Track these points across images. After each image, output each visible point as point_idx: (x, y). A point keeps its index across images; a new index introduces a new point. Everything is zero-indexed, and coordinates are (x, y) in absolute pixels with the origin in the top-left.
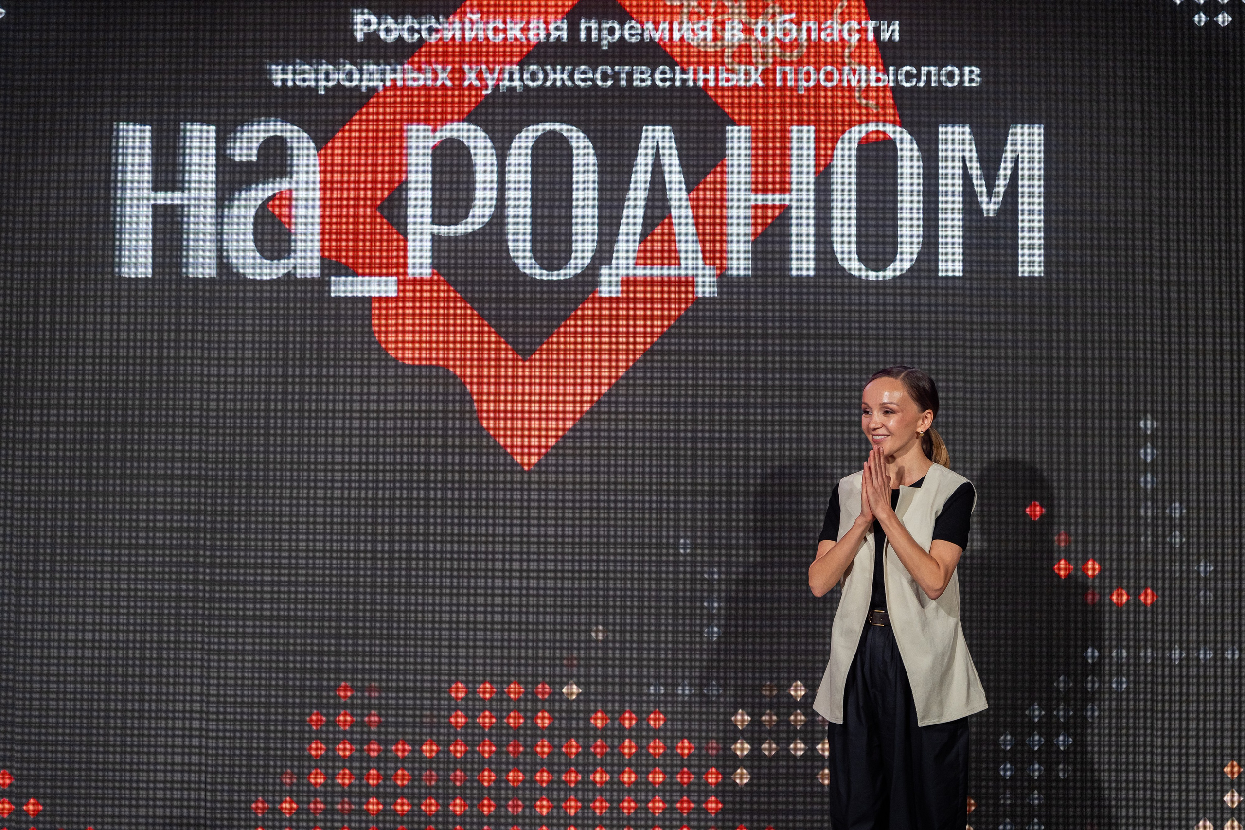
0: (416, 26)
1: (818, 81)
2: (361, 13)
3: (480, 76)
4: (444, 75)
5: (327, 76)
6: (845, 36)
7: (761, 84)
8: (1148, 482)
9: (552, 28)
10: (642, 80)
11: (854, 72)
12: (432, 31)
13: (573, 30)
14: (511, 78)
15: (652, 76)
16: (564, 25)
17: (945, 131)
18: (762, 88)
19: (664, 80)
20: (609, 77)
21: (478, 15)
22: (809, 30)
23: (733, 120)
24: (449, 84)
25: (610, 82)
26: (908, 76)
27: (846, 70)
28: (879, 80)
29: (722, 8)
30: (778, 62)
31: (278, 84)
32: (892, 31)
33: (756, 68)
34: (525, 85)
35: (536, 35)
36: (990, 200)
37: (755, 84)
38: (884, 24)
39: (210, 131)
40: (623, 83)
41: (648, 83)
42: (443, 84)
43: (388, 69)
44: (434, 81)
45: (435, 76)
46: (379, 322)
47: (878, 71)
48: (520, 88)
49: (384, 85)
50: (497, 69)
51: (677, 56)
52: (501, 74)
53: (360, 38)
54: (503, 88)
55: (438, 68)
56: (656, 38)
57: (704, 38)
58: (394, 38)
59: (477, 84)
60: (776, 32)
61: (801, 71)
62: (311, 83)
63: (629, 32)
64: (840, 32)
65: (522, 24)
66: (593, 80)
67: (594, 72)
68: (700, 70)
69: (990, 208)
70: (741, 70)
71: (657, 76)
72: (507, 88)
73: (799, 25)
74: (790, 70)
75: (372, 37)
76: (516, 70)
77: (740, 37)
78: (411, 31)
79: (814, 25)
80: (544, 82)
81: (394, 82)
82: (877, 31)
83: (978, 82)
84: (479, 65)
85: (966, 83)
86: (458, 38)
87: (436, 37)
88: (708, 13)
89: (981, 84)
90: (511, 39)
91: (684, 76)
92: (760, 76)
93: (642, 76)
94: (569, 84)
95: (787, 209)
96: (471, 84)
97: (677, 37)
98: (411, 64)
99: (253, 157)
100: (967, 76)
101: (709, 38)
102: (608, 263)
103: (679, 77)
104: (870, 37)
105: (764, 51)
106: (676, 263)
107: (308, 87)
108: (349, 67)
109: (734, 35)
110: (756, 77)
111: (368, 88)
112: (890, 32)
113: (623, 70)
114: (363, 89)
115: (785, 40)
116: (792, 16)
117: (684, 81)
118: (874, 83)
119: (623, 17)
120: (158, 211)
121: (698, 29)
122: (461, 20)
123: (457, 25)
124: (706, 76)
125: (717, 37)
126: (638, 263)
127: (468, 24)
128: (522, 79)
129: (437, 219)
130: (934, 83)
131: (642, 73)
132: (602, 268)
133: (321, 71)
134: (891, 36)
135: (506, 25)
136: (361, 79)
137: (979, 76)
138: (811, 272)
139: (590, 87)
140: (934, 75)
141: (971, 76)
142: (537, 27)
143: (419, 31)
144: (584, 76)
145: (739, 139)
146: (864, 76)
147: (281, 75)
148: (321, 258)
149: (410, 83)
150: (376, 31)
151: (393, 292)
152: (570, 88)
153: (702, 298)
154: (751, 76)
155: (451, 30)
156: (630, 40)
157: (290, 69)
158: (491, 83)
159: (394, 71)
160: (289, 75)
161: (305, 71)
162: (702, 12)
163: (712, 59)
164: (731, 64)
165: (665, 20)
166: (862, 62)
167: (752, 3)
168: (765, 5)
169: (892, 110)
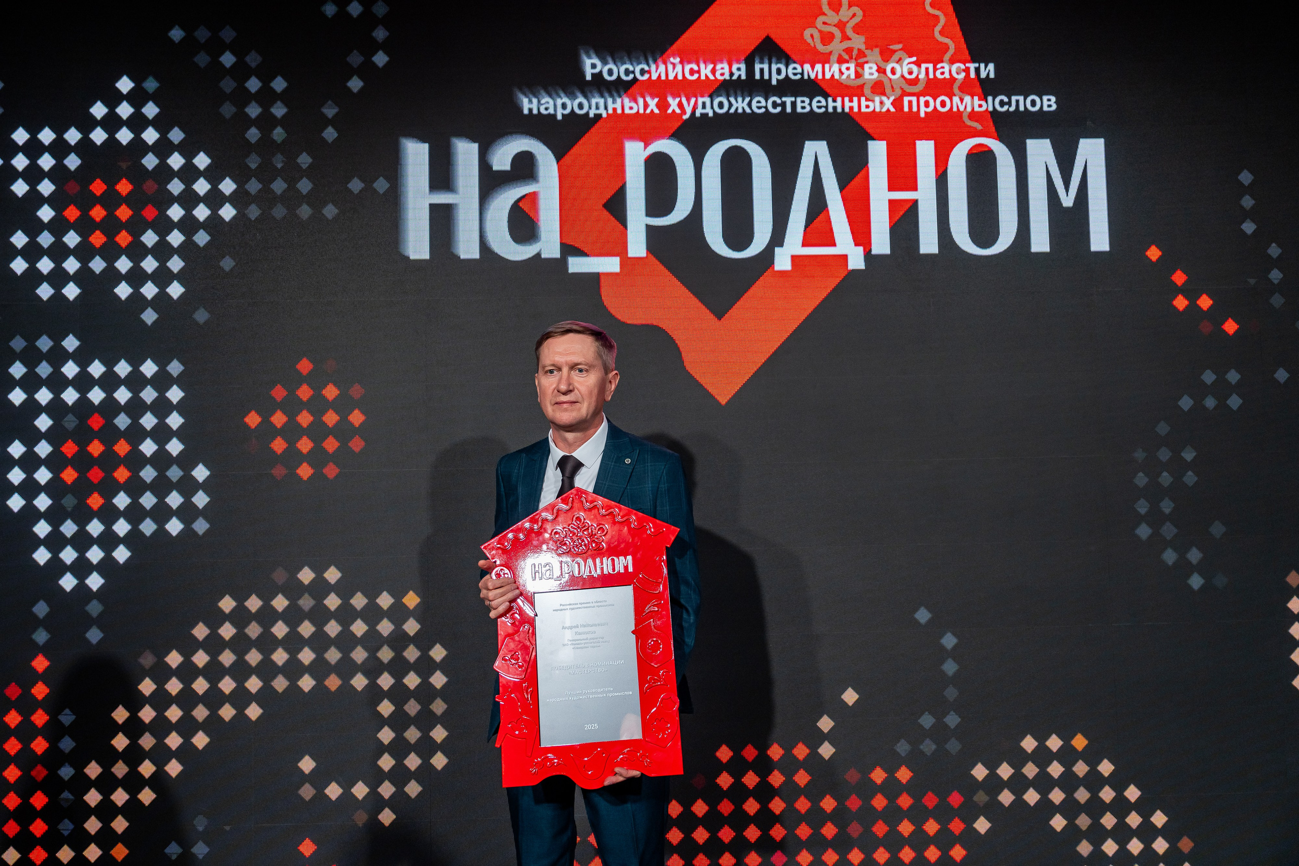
0: (631, 68)
1: (935, 107)
2: (589, 57)
3: (680, 105)
4: (653, 103)
5: (564, 106)
6: (954, 74)
7: (892, 110)
9: (734, 69)
10: (803, 108)
11: (962, 100)
12: (643, 72)
13: (750, 71)
14: (704, 107)
15: (810, 104)
16: (743, 66)
17: (1031, 144)
18: (894, 112)
19: (819, 107)
20: (779, 105)
21: (678, 60)
22: (927, 69)
23: (872, 137)
24: (656, 111)
25: (779, 109)
26: (1002, 103)
27: (956, 99)
28: (980, 106)
29: (861, 54)
30: (905, 93)
31: (526, 112)
32: (989, 70)
33: (888, 98)
34: (714, 112)
35: (722, 74)
36: (1067, 195)
37: (888, 110)
38: (982, 66)
39: (475, 147)
40: (789, 110)
41: (808, 109)
42: (652, 111)
43: (610, 100)
44: (645, 109)
45: (646, 106)
46: (606, 289)
47: (979, 100)
48: (711, 114)
49: (607, 114)
51: (828, 91)
52: (696, 103)
53: (589, 77)
54: (698, 114)
55: (648, 99)
56: (813, 76)
57: (849, 76)
58: (614, 77)
59: (678, 111)
60: (902, 71)
61: (922, 100)
62: (551, 111)
63: (792, 71)
64: (950, 71)
65: (711, 66)
66: (766, 107)
67: (766, 101)
68: (847, 99)
69: (1068, 201)
70: (877, 99)
71: (814, 104)
72: (701, 114)
73: (919, 66)
74: (914, 99)
75: (598, 77)
76: (707, 100)
77: (876, 75)
78: (627, 72)
79: (931, 66)
80: (730, 108)
81: (615, 110)
82: (977, 70)
83: (1054, 107)
84: (680, 97)
85: (1045, 108)
86: (663, 77)
87: (646, 76)
88: (851, 58)
89: (1056, 109)
90: (703, 77)
91: (835, 104)
92: (892, 104)
93: (803, 105)
94: (748, 110)
95: (915, 202)
96: (674, 111)
97: (828, 76)
98: (628, 97)
99: (508, 167)
100: (1046, 103)
101: (853, 76)
102: (781, 245)
103: (831, 104)
104: (973, 75)
105: (895, 86)
106: (834, 245)
107: (549, 114)
108: (581, 99)
109: (872, 74)
110: (888, 105)
111: (595, 115)
112: (987, 71)
113: (788, 100)
114: (591, 115)
115: (908, 77)
116: (914, 59)
117: (835, 108)
118: (977, 109)
119: (788, 60)
120: (433, 208)
121: (844, 69)
122: (665, 63)
123: (662, 68)
124: (851, 104)
125: (858, 75)
126: (804, 244)
127: (670, 67)
128: (712, 107)
129: (650, 213)
130: (1022, 108)
131: (803, 102)
132: (777, 250)
133: (559, 102)
134: (988, 74)
135: (699, 66)
136: (590, 108)
137: (1055, 102)
138: (934, 249)
139: (765, 112)
140: (1021, 102)
141: (1049, 103)
142: (722, 68)
143: (633, 72)
144: (759, 104)
145: (878, 151)
146: (970, 104)
147: (528, 104)
148: (561, 243)
149: (627, 111)
150: (601, 72)
151: (617, 269)
152: (749, 114)
153: (853, 271)
154: (885, 104)
155: (657, 71)
156: (793, 77)
157: (535, 101)
158: (689, 110)
159: (614, 102)
160: (534, 104)
161: (547, 102)
162: (846, 57)
163: (856, 91)
164: (870, 95)
165: (819, 62)
166: (967, 93)
167: (883, 49)
168: (893, 51)
169: (990, 129)
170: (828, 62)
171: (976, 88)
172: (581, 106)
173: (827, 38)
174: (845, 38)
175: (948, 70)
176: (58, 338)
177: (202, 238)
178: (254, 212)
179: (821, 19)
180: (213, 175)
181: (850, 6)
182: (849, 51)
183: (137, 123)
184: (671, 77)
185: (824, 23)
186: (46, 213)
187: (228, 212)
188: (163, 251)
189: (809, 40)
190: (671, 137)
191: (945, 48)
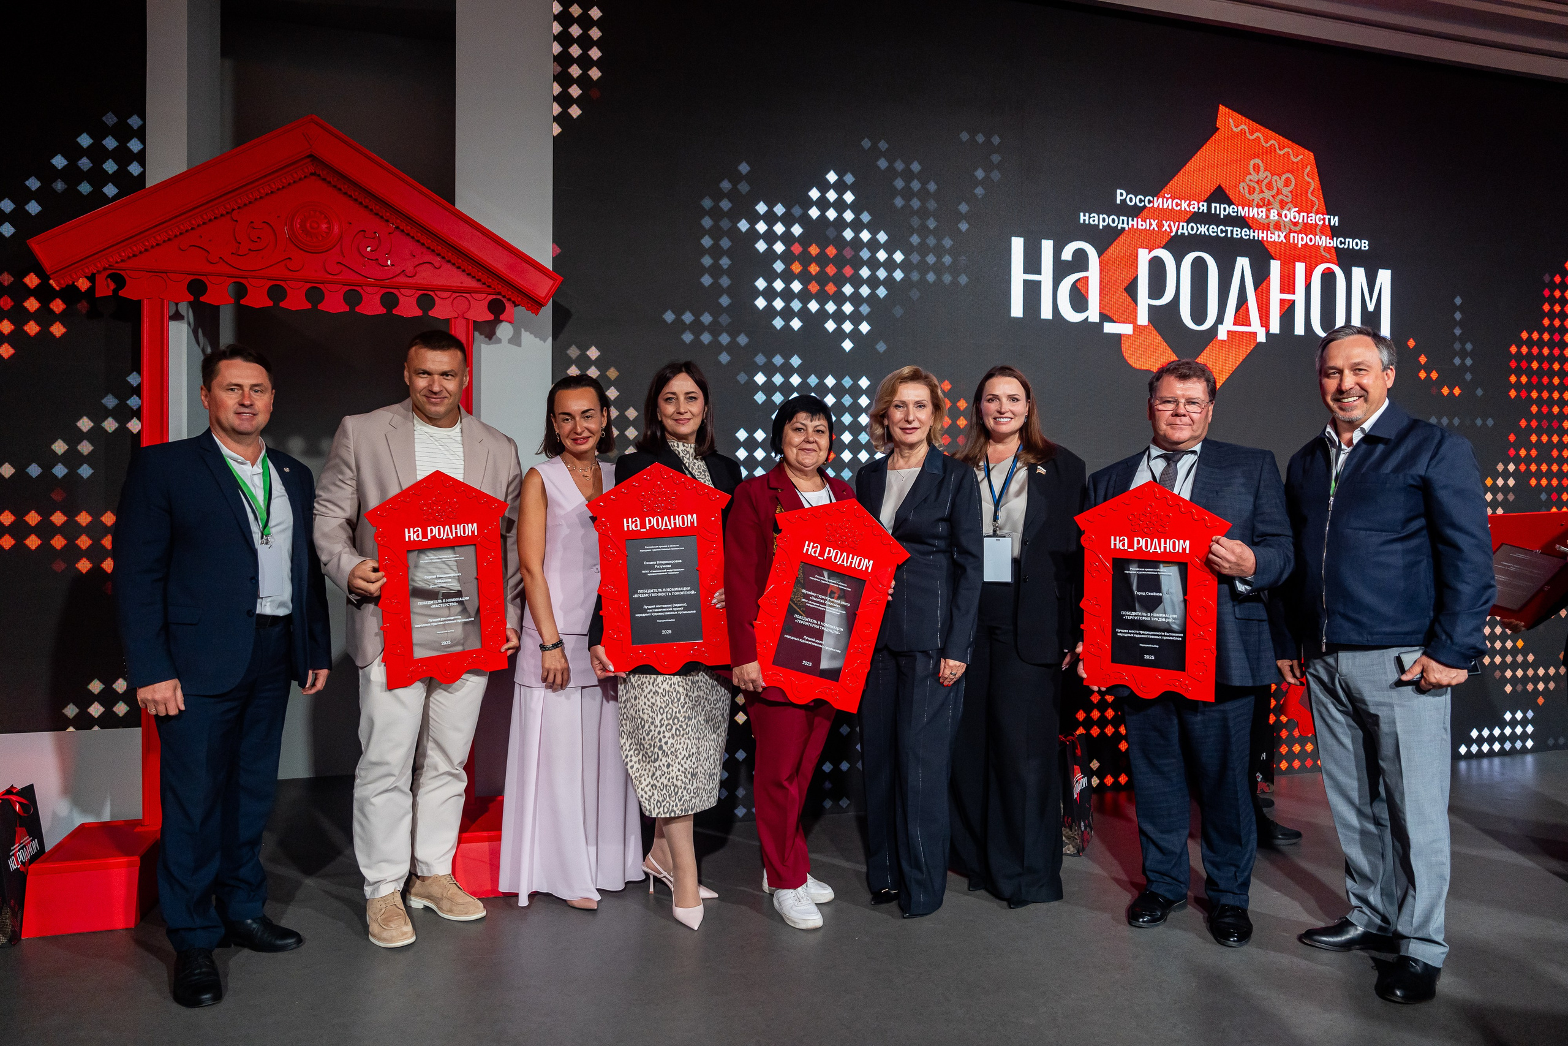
0: (1143, 198)
1: (1307, 242)
2: (1120, 190)
4: (1154, 223)
5: (1104, 220)
6: (1318, 222)
7: (1284, 241)
9: (1201, 206)
10: (1237, 235)
11: (1321, 238)
12: (1150, 202)
13: (1209, 208)
14: (1183, 229)
15: (1241, 233)
16: (1205, 204)
17: (1354, 270)
18: (1285, 243)
19: (1246, 235)
21: (1170, 196)
23: (1273, 258)
24: (1156, 229)
25: (1224, 234)
26: (1341, 243)
27: (1317, 237)
28: (1330, 243)
29: (1269, 203)
30: (1291, 231)
31: (1082, 221)
33: (1282, 233)
34: (1189, 233)
35: (1194, 208)
36: (1371, 305)
37: (1282, 241)
38: (1332, 217)
39: (1051, 244)
40: (1229, 235)
41: (1239, 236)
42: (1154, 228)
43: (1130, 219)
45: (1151, 225)
46: (1125, 345)
47: (1330, 239)
48: (1186, 234)
49: (1128, 227)
50: (1177, 223)
51: (1251, 225)
52: (1178, 226)
53: (1118, 202)
54: (1179, 233)
56: (1243, 215)
57: (1262, 216)
58: (1133, 203)
59: (1168, 230)
60: (1291, 216)
61: (1300, 236)
62: (1096, 222)
63: (1231, 210)
65: (1188, 202)
66: (1217, 232)
68: (1260, 231)
69: (1371, 308)
70: (1276, 233)
71: (1243, 233)
72: (1182, 233)
73: (1299, 214)
75: (1124, 201)
76: (1185, 224)
77: (1277, 217)
79: (1305, 214)
80: (1197, 231)
81: (1133, 225)
82: (1329, 220)
83: (1367, 248)
84: (1169, 221)
86: (1161, 206)
87: (1151, 205)
88: (1264, 205)
89: (1369, 249)
90: (1183, 209)
91: (1254, 234)
92: (1284, 237)
93: (1237, 233)
94: (1207, 233)
95: (1293, 302)
96: (1166, 229)
97: (1251, 215)
98: (1140, 217)
99: (1069, 258)
100: (1363, 245)
101: (1264, 217)
102: (1222, 323)
103: (1252, 234)
104: (1327, 223)
105: (1286, 226)
107: (1095, 225)
108: (1113, 217)
109: (1274, 217)
110: (1282, 238)
111: (1121, 228)
112: (1334, 221)
113: (1229, 229)
114: (1119, 228)
115: (1294, 220)
116: (1297, 209)
117: (1254, 237)
118: (1328, 245)
119: (1230, 203)
120: (1025, 282)
121: (1260, 212)
122: (1163, 197)
124: (1263, 235)
125: (1267, 217)
126: (1235, 324)
127: (1165, 200)
128: (1187, 230)
129: (1151, 297)
130: (1351, 247)
131: (1237, 231)
132: (1219, 326)
133: (1101, 217)
134: (1335, 223)
135: (1181, 201)
136: (1119, 222)
137: (1367, 245)
138: (1302, 333)
139: (1215, 236)
140: (1352, 243)
141: (1364, 245)
142: (1194, 204)
143: (1144, 201)
144: (1213, 230)
145: (1275, 266)
146: (1324, 241)
147: (1083, 218)
148: (1100, 313)
149: (1140, 227)
150: (1125, 199)
151: (1131, 332)
152: (1207, 236)
153: (1260, 342)
154: (1280, 237)
155: (1158, 202)
156: (1232, 214)
157: (1087, 214)
158: (1174, 230)
159: (1133, 220)
160: (1087, 218)
161: (1094, 217)
162: (1261, 204)
163: (1265, 227)
164: (1273, 230)
165: (1247, 206)
166: (1324, 234)
167: (1281, 201)
168: (1287, 203)
169: (1334, 258)
170: (1252, 206)
171: (1328, 231)
172: (1113, 221)
173: (1252, 191)
174: (1262, 191)
175: (1315, 219)
176: (787, 357)
177: (882, 292)
178: (915, 276)
179: (1249, 177)
180: (890, 248)
181: (1265, 171)
182: (1263, 200)
183: (840, 206)
184: (1165, 207)
185: (1251, 180)
186: (779, 266)
187: (898, 275)
188: (856, 299)
189: (1242, 190)
190: (1164, 247)
191: (1313, 203)
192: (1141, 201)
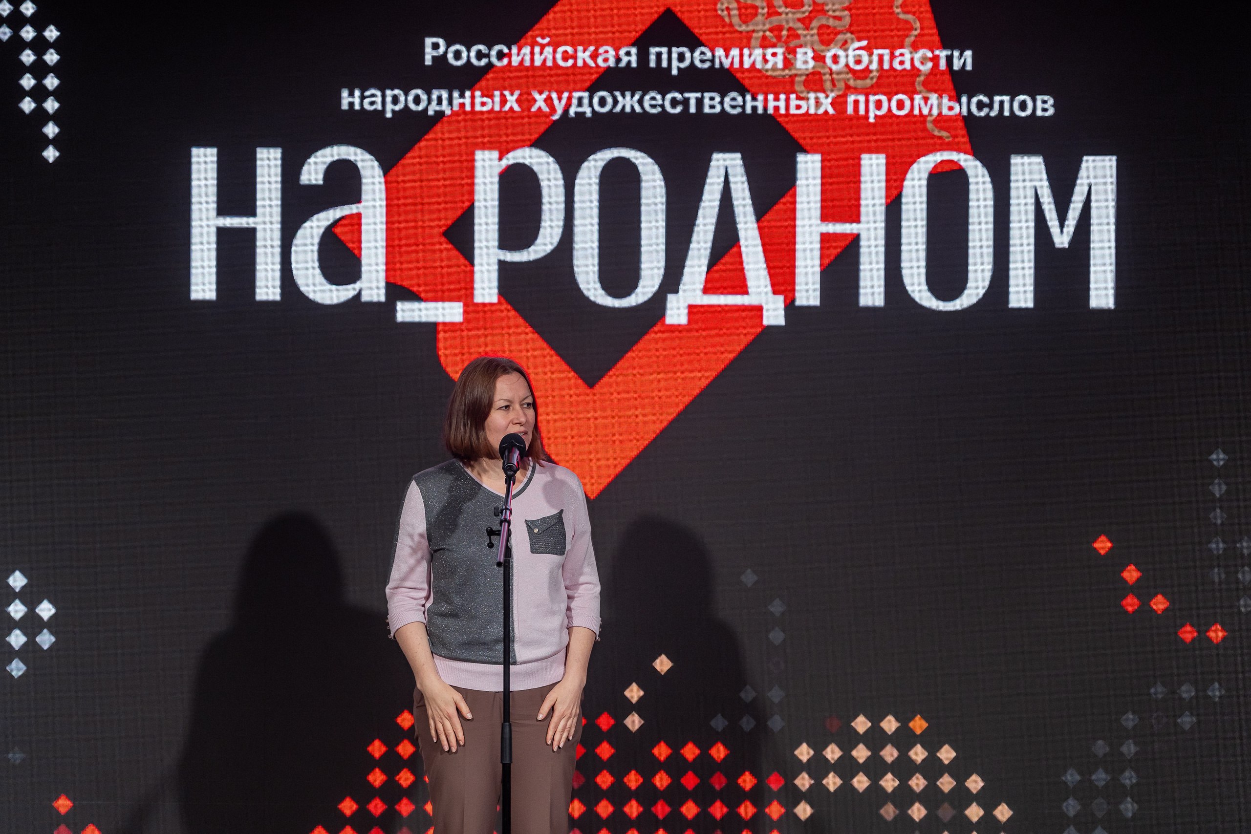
0: (485, 50)
1: (889, 108)
2: (430, 37)
4: (512, 101)
5: (395, 100)
6: (918, 64)
7: (831, 111)
8: (1218, 516)
9: (622, 54)
10: (712, 107)
11: (926, 100)
12: (500, 56)
13: (643, 57)
14: (580, 103)
15: (722, 103)
16: (634, 50)
17: (1017, 162)
18: (833, 115)
19: (733, 107)
20: (679, 103)
22: (881, 57)
23: (803, 148)
24: (517, 108)
25: (679, 108)
26: (980, 106)
28: (951, 108)
29: (793, 34)
30: (849, 89)
31: (345, 106)
32: (964, 60)
33: (827, 96)
34: (594, 111)
35: (606, 60)
36: (1062, 231)
37: (826, 112)
38: (956, 53)
39: (275, 155)
40: (693, 109)
41: (718, 109)
42: (511, 108)
44: (502, 106)
45: (504, 100)
46: (444, 348)
47: (950, 100)
48: (589, 114)
49: (452, 109)
50: (566, 95)
51: (747, 84)
52: (570, 99)
53: (428, 61)
54: (571, 113)
55: (507, 94)
56: (727, 64)
57: (776, 63)
58: (462, 62)
59: (545, 109)
60: (847, 60)
61: (873, 99)
62: (378, 106)
64: (912, 61)
65: (591, 49)
66: (662, 106)
67: (663, 98)
68: (771, 97)
69: (1062, 239)
70: (812, 97)
71: (727, 102)
72: (576, 113)
73: (871, 53)
75: (441, 61)
76: (585, 95)
77: (812, 64)
79: (886, 53)
80: (613, 108)
81: (462, 105)
82: (949, 60)
83: (1051, 112)
84: (548, 91)
85: (1039, 113)
86: (527, 63)
87: (505, 61)
88: (779, 39)
89: (1054, 114)
90: (580, 64)
91: (754, 103)
92: (831, 104)
93: (712, 103)
94: (638, 109)
95: (856, 238)
96: (540, 108)
97: (747, 64)
98: (479, 89)
99: (319, 180)
100: (1040, 106)
101: (780, 65)
102: (676, 291)
103: (750, 103)
104: (943, 66)
105: (836, 80)
106: (745, 291)
107: (375, 110)
108: (417, 91)
109: (805, 62)
110: (826, 105)
111: (436, 112)
112: (963, 60)
113: (693, 97)
114: (431, 112)
115: (856, 67)
116: (864, 43)
117: (754, 108)
118: (946, 112)
119: (693, 43)
120: (222, 232)
121: (768, 56)
124: (776, 103)
125: (788, 63)
126: (706, 291)
127: (537, 49)
128: (591, 105)
129: (503, 245)
130: (1007, 113)
131: (712, 99)
132: (669, 296)
133: (389, 94)
134: (964, 65)
135: (576, 50)
136: (429, 102)
137: (1052, 106)
138: (880, 302)
139: (659, 113)
140: (1006, 104)
141: (1044, 106)
142: (607, 52)
143: (488, 56)
144: (653, 102)
145: (809, 168)
146: (936, 105)
147: (349, 99)
148: (387, 282)
149: (478, 108)
150: (445, 55)
151: (459, 318)
152: (639, 114)
153: (770, 327)
154: (822, 103)
155: (519, 56)
156: (700, 66)
157: (357, 92)
158: (560, 108)
159: (462, 95)
160: (356, 99)
161: (373, 95)
162: (772, 38)
163: (783, 86)
164: (802, 92)
165: (735, 46)
166: (934, 91)
167: (822, 29)
168: (837, 32)
169: (964, 139)
170: (749, 47)
171: (947, 80)
172: (417, 100)
173: (748, 13)
175: (909, 58)
182: (777, 30)
184: (538, 62)
189: (724, 15)
190: (537, 144)
191: (909, 27)
192: (480, 55)
